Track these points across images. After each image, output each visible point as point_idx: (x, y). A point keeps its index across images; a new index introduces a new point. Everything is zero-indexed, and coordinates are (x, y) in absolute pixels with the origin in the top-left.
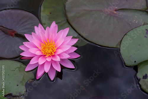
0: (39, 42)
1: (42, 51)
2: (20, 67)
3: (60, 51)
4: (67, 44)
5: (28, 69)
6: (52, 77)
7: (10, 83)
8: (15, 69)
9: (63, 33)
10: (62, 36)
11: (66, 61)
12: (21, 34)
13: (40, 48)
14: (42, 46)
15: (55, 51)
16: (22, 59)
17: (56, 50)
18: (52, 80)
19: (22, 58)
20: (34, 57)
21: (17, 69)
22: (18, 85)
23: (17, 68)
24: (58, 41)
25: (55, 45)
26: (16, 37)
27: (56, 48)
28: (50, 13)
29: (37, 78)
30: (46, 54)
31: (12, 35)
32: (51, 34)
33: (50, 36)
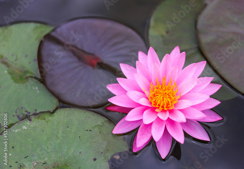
0: (147, 81)
1: (150, 99)
2: (101, 125)
3: (185, 104)
4: (199, 92)
5: (119, 129)
6: (164, 152)
7: (80, 153)
8: (93, 128)
9: (194, 69)
10: (192, 74)
11: (193, 124)
12: (109, 63)
13: (147, 93)
14: (151, 91)
15: (175, 102)
16: (109, 111)
17: (179, 100)
18: (163, 158)
19: (109, 108)
20: (133, 108)
21: (96, 129)
22: (95, 160)
23: (96, 126)
24: (183, 84)
25: (176, 91)
26: (99, 68)
27: (178, 97)
28: (167, 32)
29: (135, 151)
30: (157, 106)
31: (93, 66)
32: (171, 69)
33: (169, 73)
